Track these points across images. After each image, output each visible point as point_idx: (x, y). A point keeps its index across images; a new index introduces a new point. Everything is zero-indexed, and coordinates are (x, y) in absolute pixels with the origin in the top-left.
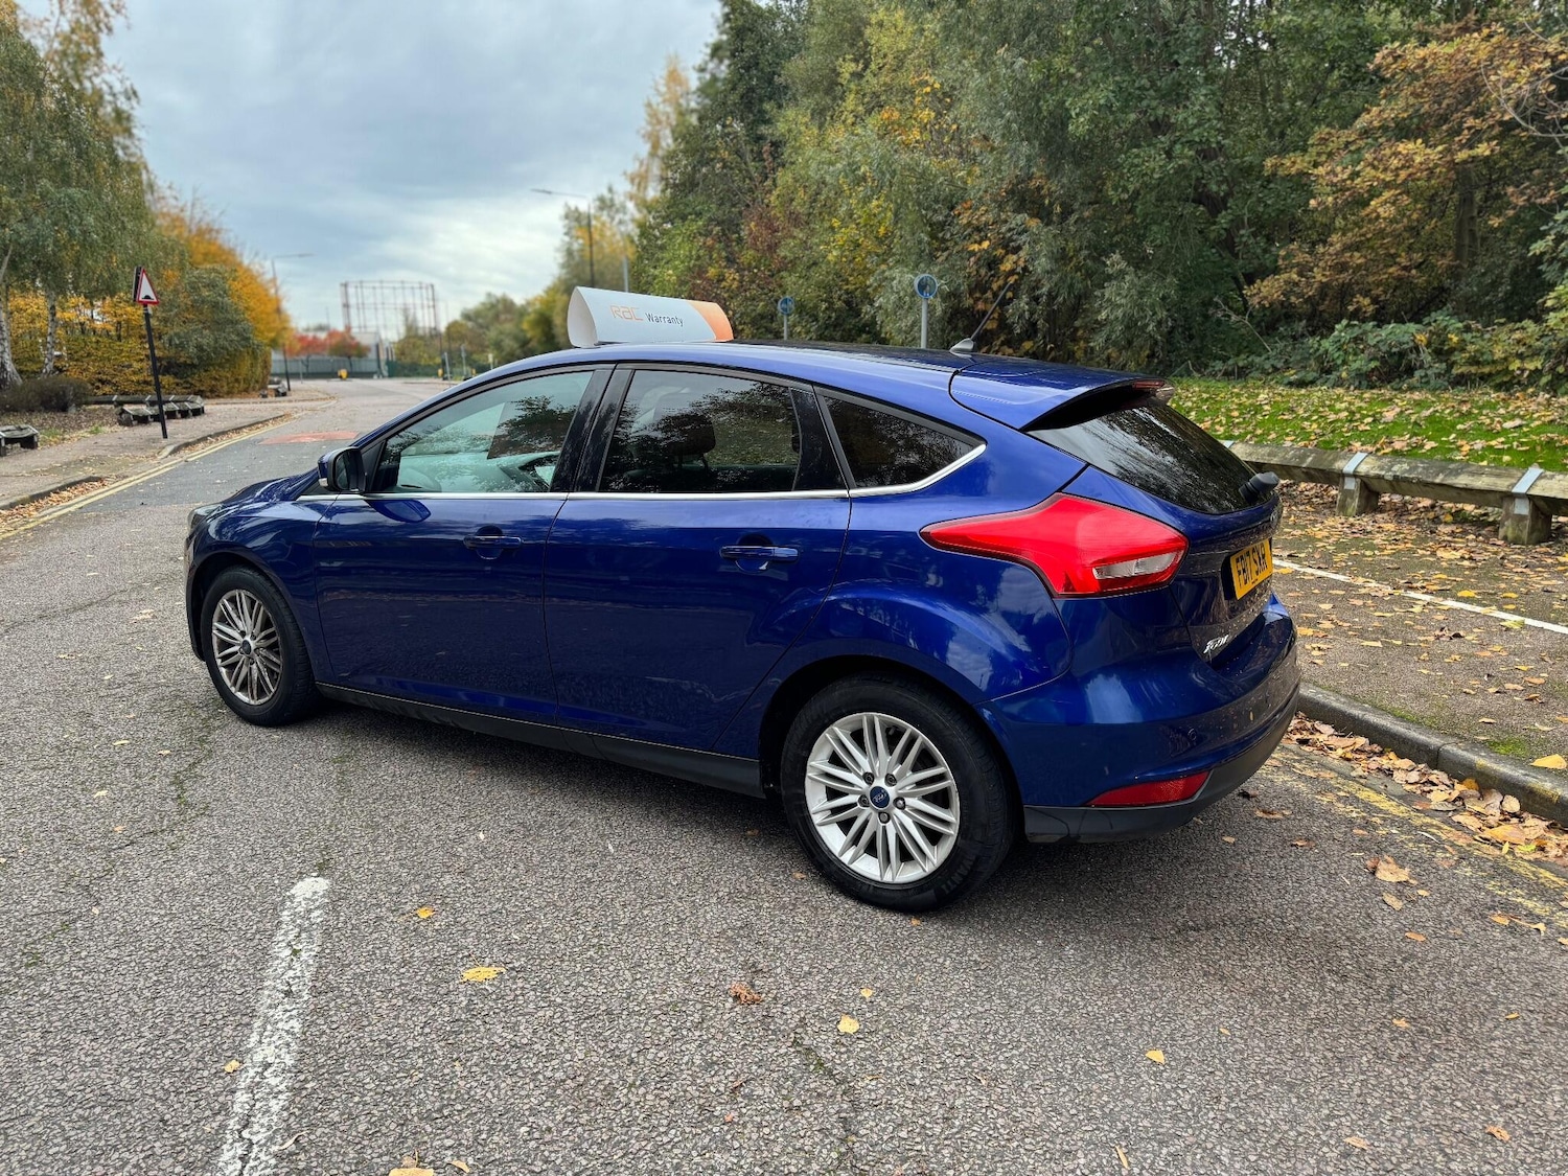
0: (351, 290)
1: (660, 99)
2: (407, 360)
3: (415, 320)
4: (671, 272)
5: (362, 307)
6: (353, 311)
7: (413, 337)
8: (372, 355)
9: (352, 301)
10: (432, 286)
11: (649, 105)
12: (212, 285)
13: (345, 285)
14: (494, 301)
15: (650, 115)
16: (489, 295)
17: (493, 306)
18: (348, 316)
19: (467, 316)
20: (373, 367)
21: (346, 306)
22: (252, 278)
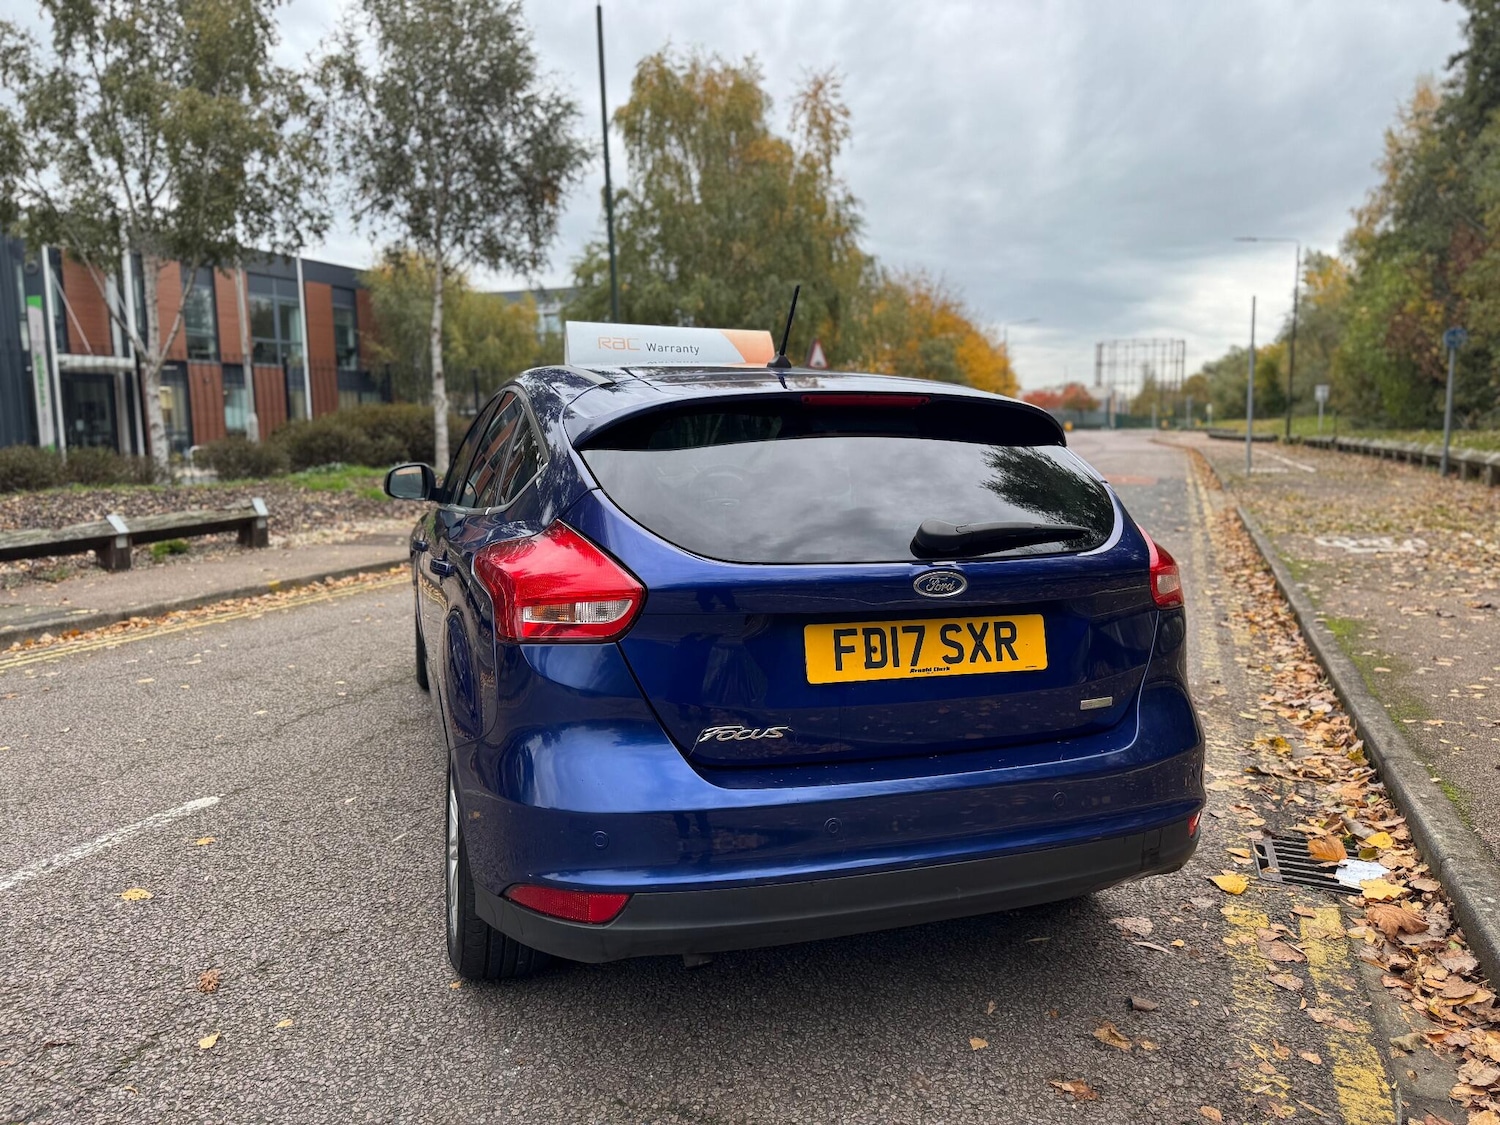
0: (1105, 350)
1: (1403, 126)
2: (1140, 413)
3: (1153, 374)
4: (1364, 309)
5: (1113, 364)
6: (1105, 370)
7: (1152, 390)
8: (1102, 409)
9: (1105, 359)
10: (1183, 342)
11: (1390, 134)
12: (942, 352)
13: (1100, 346)
14: (1238, 352)
15: (1390, 145)
16: (1234, 347)
17: (1237, 358)
18: (1099, 373)
19: (1208, 369)
20: (1101, 420)
21: (1099, 364)
22: (983, 343)
